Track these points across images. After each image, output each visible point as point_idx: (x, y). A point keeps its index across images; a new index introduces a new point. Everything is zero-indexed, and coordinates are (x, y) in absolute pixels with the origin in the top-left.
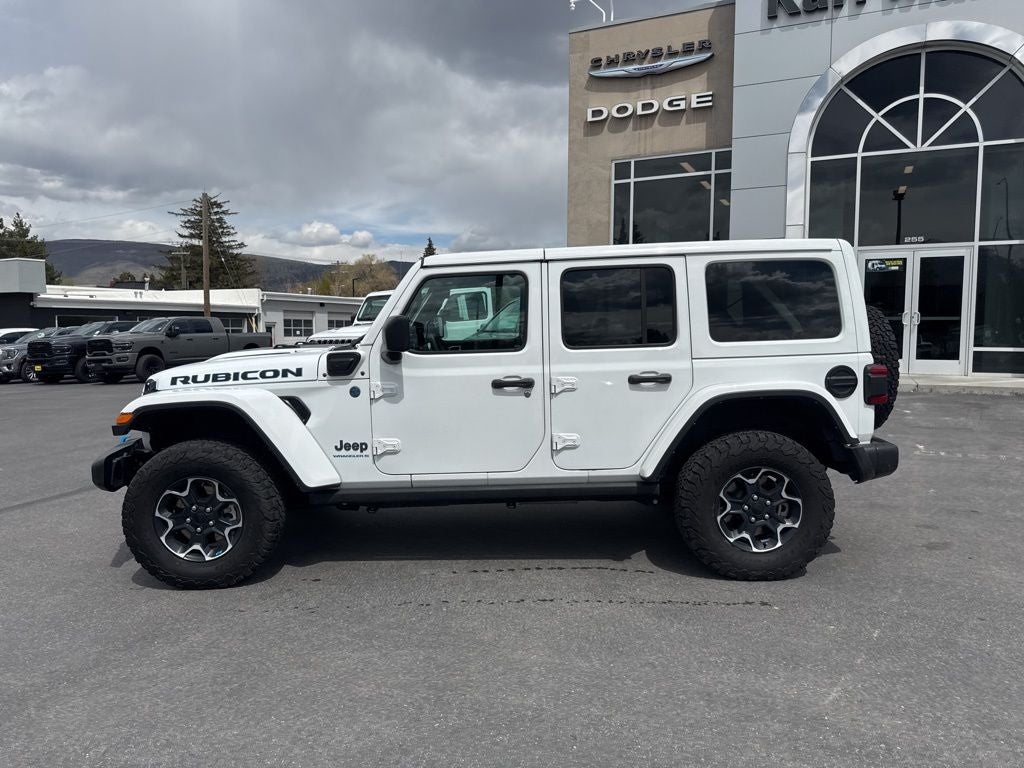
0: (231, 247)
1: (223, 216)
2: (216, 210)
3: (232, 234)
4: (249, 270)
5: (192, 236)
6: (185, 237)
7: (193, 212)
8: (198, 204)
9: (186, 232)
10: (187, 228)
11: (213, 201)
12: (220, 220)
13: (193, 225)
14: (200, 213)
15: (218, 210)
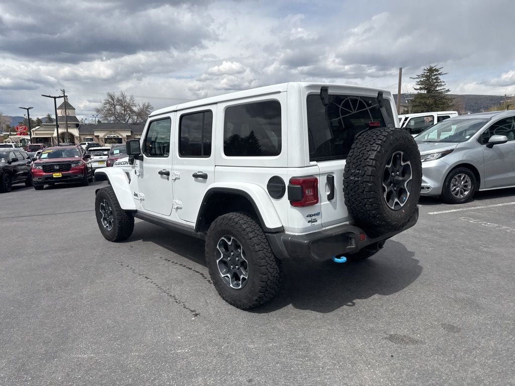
0: (442, 93)
1: (439, 76)
2: (435, 73)
3: (443, 85)
4: (451, 104)
5: (421, 89)
6: (418, 89)
7: (423, 76)
8: (426, 71)
9: (418, 87)
10: (419, 84)
11: (434, 68)
12: (437, 79)
13: (421, 83)
14: (427, 76)
15: (437, 73)
